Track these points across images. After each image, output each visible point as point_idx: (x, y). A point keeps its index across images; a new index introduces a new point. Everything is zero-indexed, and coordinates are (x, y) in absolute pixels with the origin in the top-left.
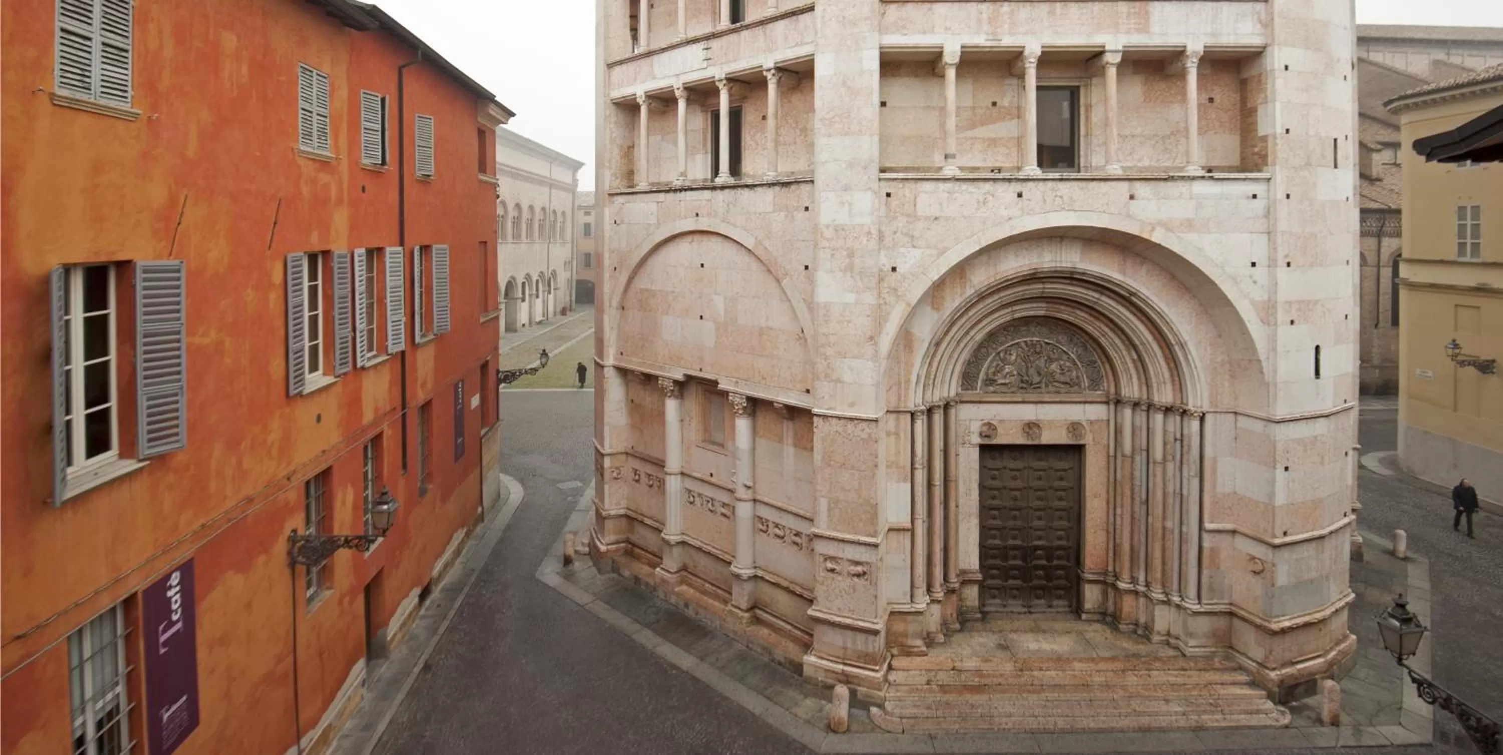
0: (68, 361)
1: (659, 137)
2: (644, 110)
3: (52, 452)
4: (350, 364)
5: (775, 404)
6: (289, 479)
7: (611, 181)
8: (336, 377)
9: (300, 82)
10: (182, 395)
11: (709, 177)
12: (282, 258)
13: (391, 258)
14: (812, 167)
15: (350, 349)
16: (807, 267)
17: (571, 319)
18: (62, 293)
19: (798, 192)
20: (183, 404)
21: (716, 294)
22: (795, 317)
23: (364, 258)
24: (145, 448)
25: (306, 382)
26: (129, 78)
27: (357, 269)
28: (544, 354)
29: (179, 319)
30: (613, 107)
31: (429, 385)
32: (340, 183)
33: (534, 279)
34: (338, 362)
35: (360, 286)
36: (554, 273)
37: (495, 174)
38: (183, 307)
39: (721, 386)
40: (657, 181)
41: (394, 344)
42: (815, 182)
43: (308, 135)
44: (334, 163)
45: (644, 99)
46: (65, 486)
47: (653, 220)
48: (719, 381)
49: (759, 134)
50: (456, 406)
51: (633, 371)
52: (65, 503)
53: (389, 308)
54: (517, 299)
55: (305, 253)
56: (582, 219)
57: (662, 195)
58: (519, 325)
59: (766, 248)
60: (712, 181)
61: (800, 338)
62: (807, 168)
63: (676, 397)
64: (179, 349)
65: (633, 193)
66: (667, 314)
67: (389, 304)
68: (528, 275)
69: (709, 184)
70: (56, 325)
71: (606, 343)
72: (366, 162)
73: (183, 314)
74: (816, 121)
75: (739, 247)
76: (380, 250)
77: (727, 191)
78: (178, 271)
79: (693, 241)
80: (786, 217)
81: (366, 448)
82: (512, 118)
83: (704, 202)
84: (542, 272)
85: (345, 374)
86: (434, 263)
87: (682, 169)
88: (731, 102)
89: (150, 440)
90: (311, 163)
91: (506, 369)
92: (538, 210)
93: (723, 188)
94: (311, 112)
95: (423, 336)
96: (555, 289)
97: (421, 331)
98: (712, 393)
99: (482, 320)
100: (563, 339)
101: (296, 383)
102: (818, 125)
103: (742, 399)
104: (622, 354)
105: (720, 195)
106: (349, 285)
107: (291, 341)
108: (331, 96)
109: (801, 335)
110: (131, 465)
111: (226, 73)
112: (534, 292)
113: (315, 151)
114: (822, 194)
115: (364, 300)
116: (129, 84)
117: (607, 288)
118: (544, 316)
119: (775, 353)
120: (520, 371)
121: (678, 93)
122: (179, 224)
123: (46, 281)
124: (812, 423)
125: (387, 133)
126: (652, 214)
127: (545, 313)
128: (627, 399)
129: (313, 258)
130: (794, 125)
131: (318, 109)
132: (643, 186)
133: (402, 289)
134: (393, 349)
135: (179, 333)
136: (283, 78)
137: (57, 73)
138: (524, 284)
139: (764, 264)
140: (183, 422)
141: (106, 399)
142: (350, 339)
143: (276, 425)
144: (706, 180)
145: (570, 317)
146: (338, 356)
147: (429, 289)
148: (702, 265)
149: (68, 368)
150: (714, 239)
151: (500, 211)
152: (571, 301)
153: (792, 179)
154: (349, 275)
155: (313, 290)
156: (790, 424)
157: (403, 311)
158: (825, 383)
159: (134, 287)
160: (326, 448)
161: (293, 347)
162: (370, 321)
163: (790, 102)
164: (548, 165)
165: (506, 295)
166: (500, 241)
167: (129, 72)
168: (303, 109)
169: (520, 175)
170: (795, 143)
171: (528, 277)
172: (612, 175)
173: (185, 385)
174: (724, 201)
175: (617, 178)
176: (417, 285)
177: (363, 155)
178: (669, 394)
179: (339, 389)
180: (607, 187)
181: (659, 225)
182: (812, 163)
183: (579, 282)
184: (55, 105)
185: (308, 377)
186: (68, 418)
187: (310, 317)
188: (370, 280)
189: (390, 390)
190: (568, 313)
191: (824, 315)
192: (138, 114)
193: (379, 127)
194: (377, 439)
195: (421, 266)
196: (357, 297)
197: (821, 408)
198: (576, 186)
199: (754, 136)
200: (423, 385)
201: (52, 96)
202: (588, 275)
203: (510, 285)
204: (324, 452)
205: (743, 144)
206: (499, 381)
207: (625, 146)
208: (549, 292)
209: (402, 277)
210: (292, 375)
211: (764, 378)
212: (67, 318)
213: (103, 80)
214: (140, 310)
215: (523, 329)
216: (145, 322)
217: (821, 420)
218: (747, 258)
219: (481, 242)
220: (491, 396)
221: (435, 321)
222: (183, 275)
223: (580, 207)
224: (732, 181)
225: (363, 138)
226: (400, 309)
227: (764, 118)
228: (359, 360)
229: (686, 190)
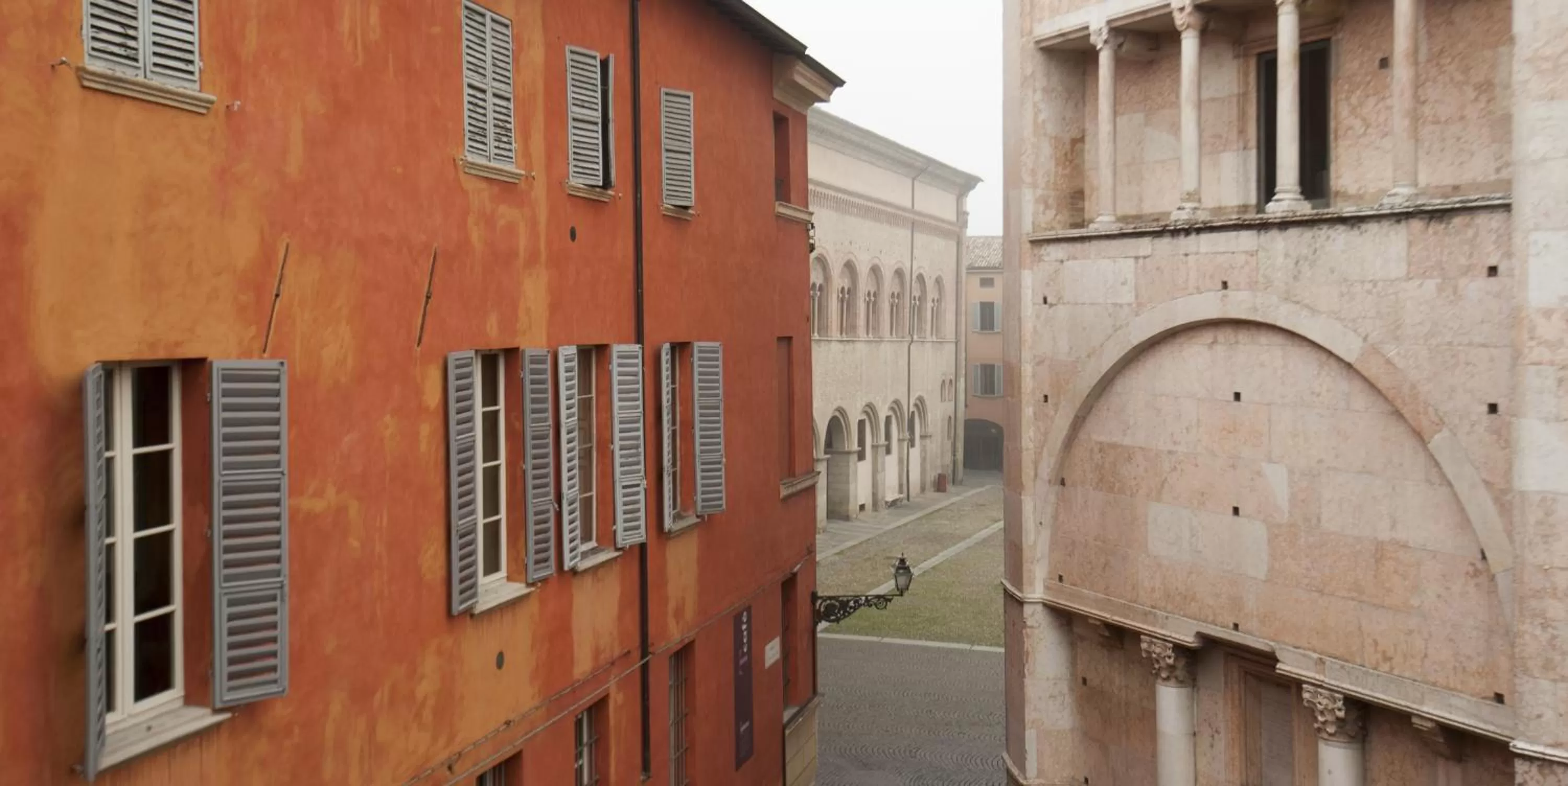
0: (109, 530)
1: (1139, 117)
2: (1105, 59)
3: (84, 684)
4: (552, 562)
5: (1415, 720)
6: (450, 768)
7: (1035, 214)
8: (529, 585)
9: (465, 35)
10: (282, 600)
11: (1253, 200)
12: (441, 362)
13: (620, 365)
14: (1504, 174)
15: (552, 534)
16: (1493, 408)
17: (955, 499)
18: (102, 410)
19: (1470, 233)
20: (283, 617)
21: (1270, 461)
22: (1465, 522)
23: (575, 364)
24: (224, 693)
25: (480, 590)
26: (195, 39)
27: (563, 384)
28: (903, 567)
29: (277, 464)
30: (1039, 58)
31: (690, 612)
32: (533, 223)
33: (882, 415)
34: (532, 557)
35: (568, 417)
36: (921, 404)
37: (806, 205)
38: (284, 443)
39: (1286, 667)
40: (1133, 212)
41: (626, 530)
42: (1515, 207)
43: (479, 134)
44: (523, 185)
45: (1105, 36)
46: (103, 744)
47: (1127, 297)
48: (1279, 655)
49: (1372, 101)
50: (737, 658)
51: (1083, 618)
52: (102, 774)
53: (618, 461)
54: (849, 453)
55: (477, 351)
56: (977, 294)
57: (1146, 241)
58: (853, 507)
59: (1388, 362)
60: (1260, 209)
61: (1477, 573)
62: (1493, 177)
63: (1181, 683)
64: (277, 517)
65: (1082, 239)
66: (1159, 500)
67: (617, 453)
68: (870, 406)
69: (1251, 216)
70: (93, 466)
71: (1027, 554)
72: (576, 182)
73: (284, 456)
74: (1516, 67)
75: (1324, 357)
76: (602, 350)
77: (1293, 232)
78: (277, 379)
79: (1215, 342)
80: (1440, 289)
81: (579, 723)
82: (838, 90)
83: (1243, 257)
84: (896, 402)
85: (545, 580)
86: (696, 377)
87: (1190, 184)
88: (1303, 31)
89: (232, 676)
90: (483, 185)
91: (831, 594)
92: (888, 275)
93: (1284, 225)
94: (483, 91)
95: (677, 517)
96: (923, 437)
97: (674, 508)
98: (1260, 678)
99: (784, 492)
100: (940, 540)
101: (462, 592)
102: (1521, 72)
103: (1334, 700)
104: (1061, 578)
105: (1278, 241)
106: (550, 415)
107: (455, 512)
108: (516, 60)
109: (1480, 565)
110: (202, 719)
111: (345, 26)
112: (882, 441)
113: (493, 164)
114: (1534, 236)
115: (575, 443)
116: (196, 49)
117: (1029, 436)
118: (901, 492)
119: (1415, 602)
120: (856, 599)
121: (1180, 20)
122: (277, 296)
123: (78, 390)
124: (1512, 776)
125: (612, 127)
126: (1123, 284)
127: (904, 485)
128: (1073, 674)
129: (489, 361)
130: (1459, 77)
131: (496, 84)
132: (1103, 222)
133: (641, 425)
134: (625, 539)
135: (277, 489)
136: (437, 30)
137: (87, 32)
138: (861, 424)
139: (1386, 399)
140: (283, 648)
141: (166, 600)
142: (552, 515)
143: (430, 664)
144: (1244, 208)
145: (953, 497)
146: (532, 547)
147: (688, 425)
148: (1237, 396)
149: (109, 541)
150: (1264, 338)
151: (816, 277)
152: (955, 463)
153: (1454, 201)
154: (550, 395)
155: (491, 421)
156: (1456, 771)
157: (642, 467)
158: (1545, 684)
159: (209, 404)
160: (511, 717)
161: (458, 524)
162: (586, 485)
163: (1451, 23)
164: (909, 182)
165: (829, 444)
166: (816, 336)
167: (195, 28)
168: (471, 86)
169: (853, 205)
170: (1462, 118)
171: (870, 410)
172: (1037, 201)
173: (286, 582)
174: (1287, 255)
175: (1047, 207)
176: (666, 418)
177: (572, 169)
178: (1164, 675)
179: (533, 607)
180: (1027, 227)
181: (1139, 306)
182: (1508, 165)
183: (970, 425)
184: (84, 87)
185: (483, 581)
186: (109, 627)
187: (485, 470)
188: (585, 406)
189: (620, 618)
190: (950, 487)
191: (1539, 523)
192: (212, 102)
193: (597, 115)
194: (598, 708)
195: (673, 382)
196: (564, 437)
197: (1532, 741)
198: (965, 224)
199: (1361, 104)
200: (679, 613)
201: (81, 72)
202: (989, 411)
203: (836, 425)
204: (508, 723)
205: (1332, 124)
206: (818, 616)
207: (1067, 138)
208: (912, 443)
209: (640, 403)
210: (456, 576)
211: (1387, 659)
212: (108, 454)
213: (155, 43)
214: (218, 445)
215: (862, 516)
216: (227, 466)
217: (1534, 769)
218: (1345, 385)
219: (780, 339)
220: (803, 644)
221: (699, 489)
222: (284, 386)
223: (973, 269)
224: (1306, 209)
225: (571, 138)
226: (638, 463)
227: (1385, 63)
228: (567, 555)
229: (1199, 231)
